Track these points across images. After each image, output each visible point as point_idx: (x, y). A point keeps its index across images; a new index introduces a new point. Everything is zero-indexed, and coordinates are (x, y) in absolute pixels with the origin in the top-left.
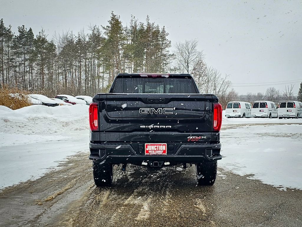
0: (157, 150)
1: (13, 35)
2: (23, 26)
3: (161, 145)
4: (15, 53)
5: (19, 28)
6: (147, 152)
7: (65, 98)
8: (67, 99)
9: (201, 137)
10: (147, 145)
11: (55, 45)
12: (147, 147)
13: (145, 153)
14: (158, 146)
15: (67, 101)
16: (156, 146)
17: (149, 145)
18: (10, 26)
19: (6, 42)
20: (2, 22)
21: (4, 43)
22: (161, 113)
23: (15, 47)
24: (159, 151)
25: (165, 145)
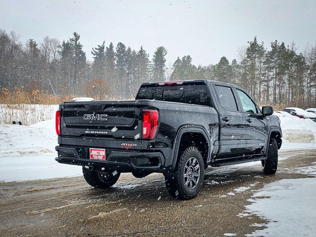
0: (98, 155)
1: (265, 51)
2: (276, 41)
3: (101, 150)
4: (267, 68)
5: (272, 43)
6: (92, 156)
7: (293, 111)
8: (295, 112)
9: (133, 145)
10: (91, 150)
11: (304, 57)
12: (91, 152)
13: (90, 157)
14: (99, 151)
15: (295, 114)
16: (97, 151)
17: (92, 150)
18: (263, 43)
19: (259, 58)
20: (256, 39)
21: (256, 59)
22: (98, 119)
23: (267, 62)
24: (100, 156)
25: (104, 150)
